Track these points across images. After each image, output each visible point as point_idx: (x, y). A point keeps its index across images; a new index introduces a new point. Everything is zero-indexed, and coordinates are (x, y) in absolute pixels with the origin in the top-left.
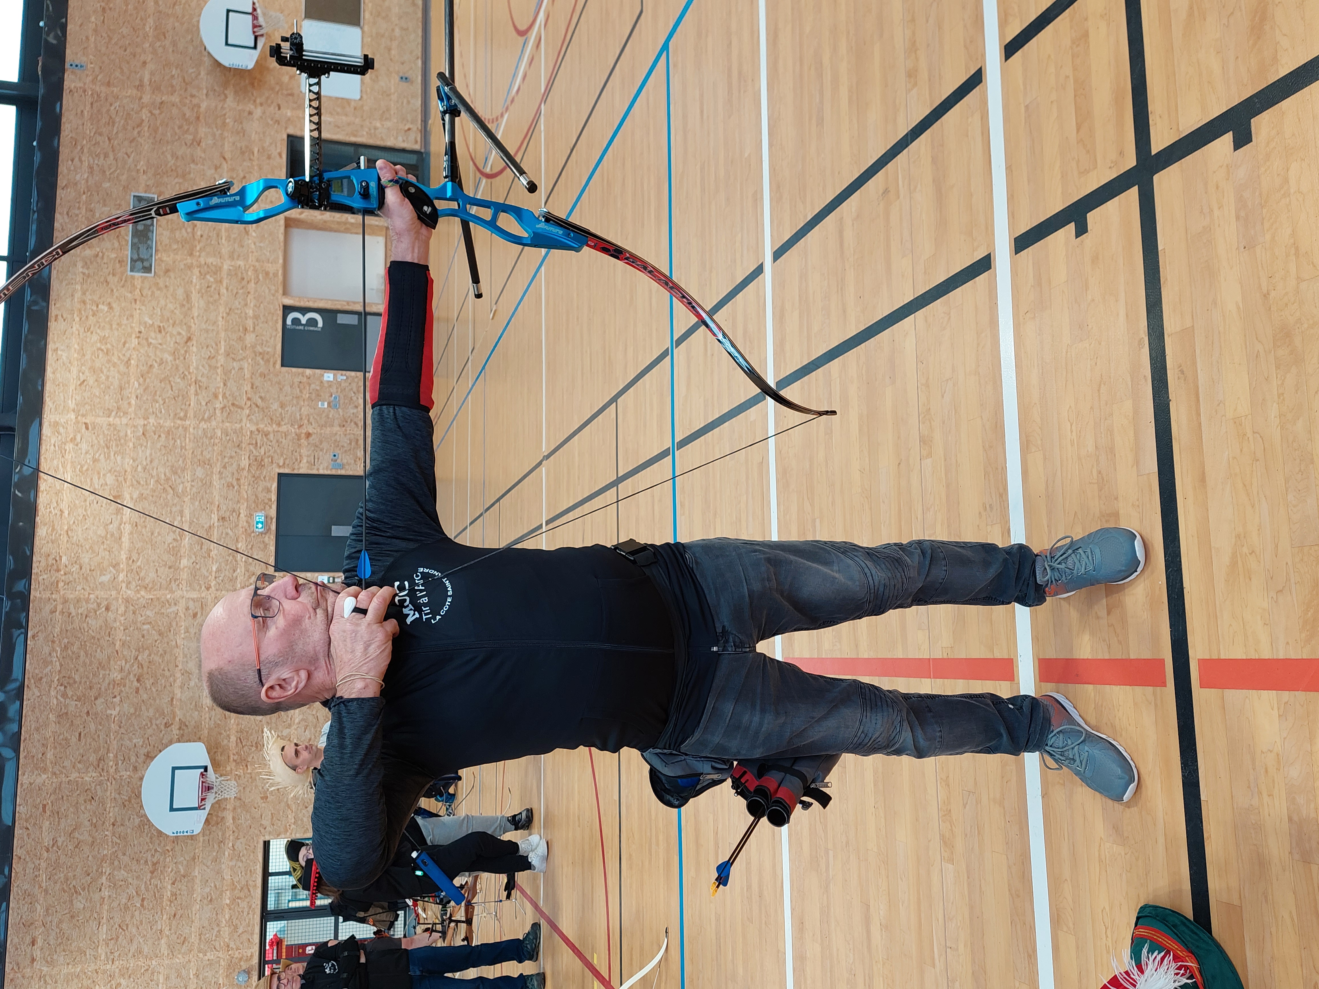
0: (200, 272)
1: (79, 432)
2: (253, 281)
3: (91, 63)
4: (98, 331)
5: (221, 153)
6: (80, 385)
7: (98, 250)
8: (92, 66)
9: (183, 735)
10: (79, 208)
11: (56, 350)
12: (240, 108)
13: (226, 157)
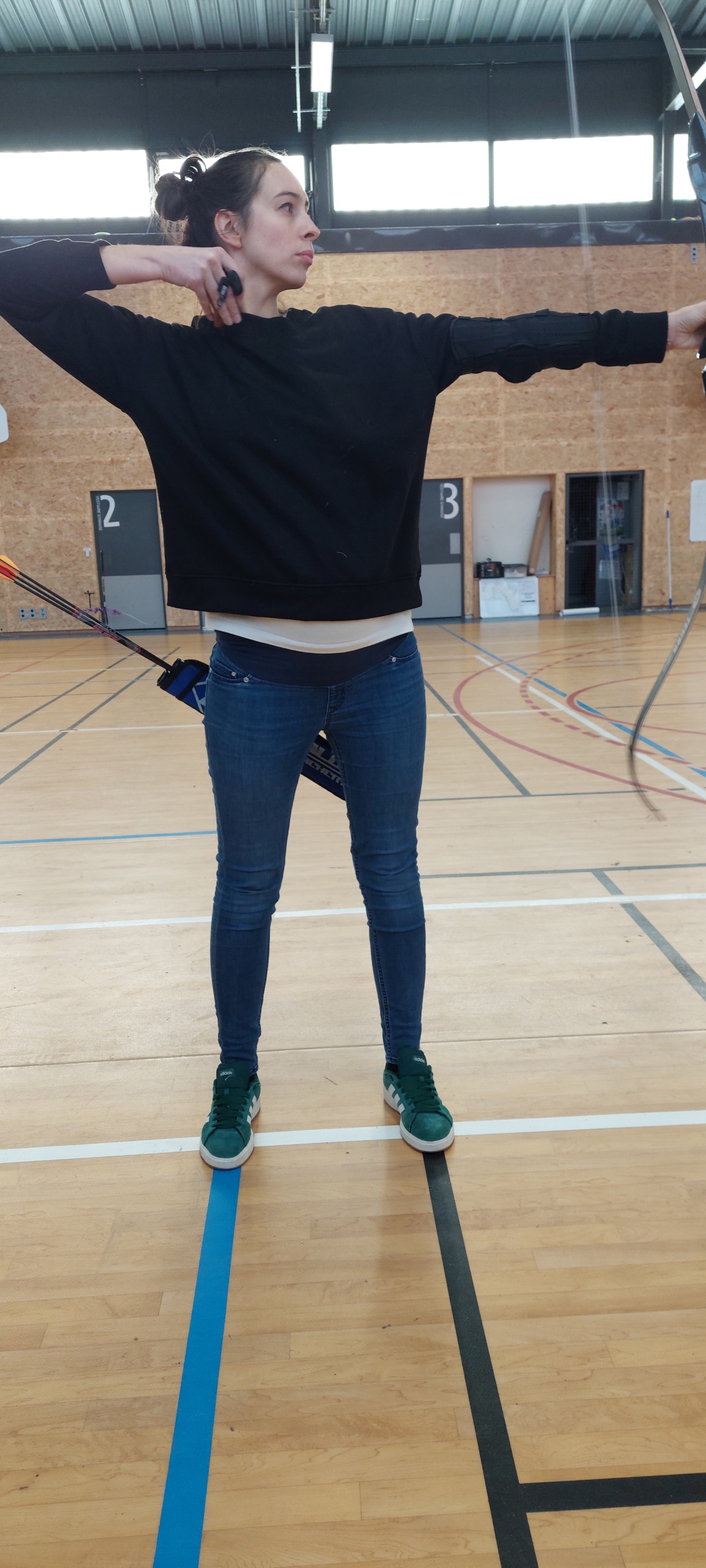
0: (489, 394)
1: (315, 290)
2: (484, 447)
3: (699, 269)
4: (418, 300)
5: (617, 406)
6: (362, 287)
7: (503, 292)
8: (696, 269)
9: (23, 412)
10: (544, 270)
11: (395, 261)
12: (668, 421)
13: (613, 411)
